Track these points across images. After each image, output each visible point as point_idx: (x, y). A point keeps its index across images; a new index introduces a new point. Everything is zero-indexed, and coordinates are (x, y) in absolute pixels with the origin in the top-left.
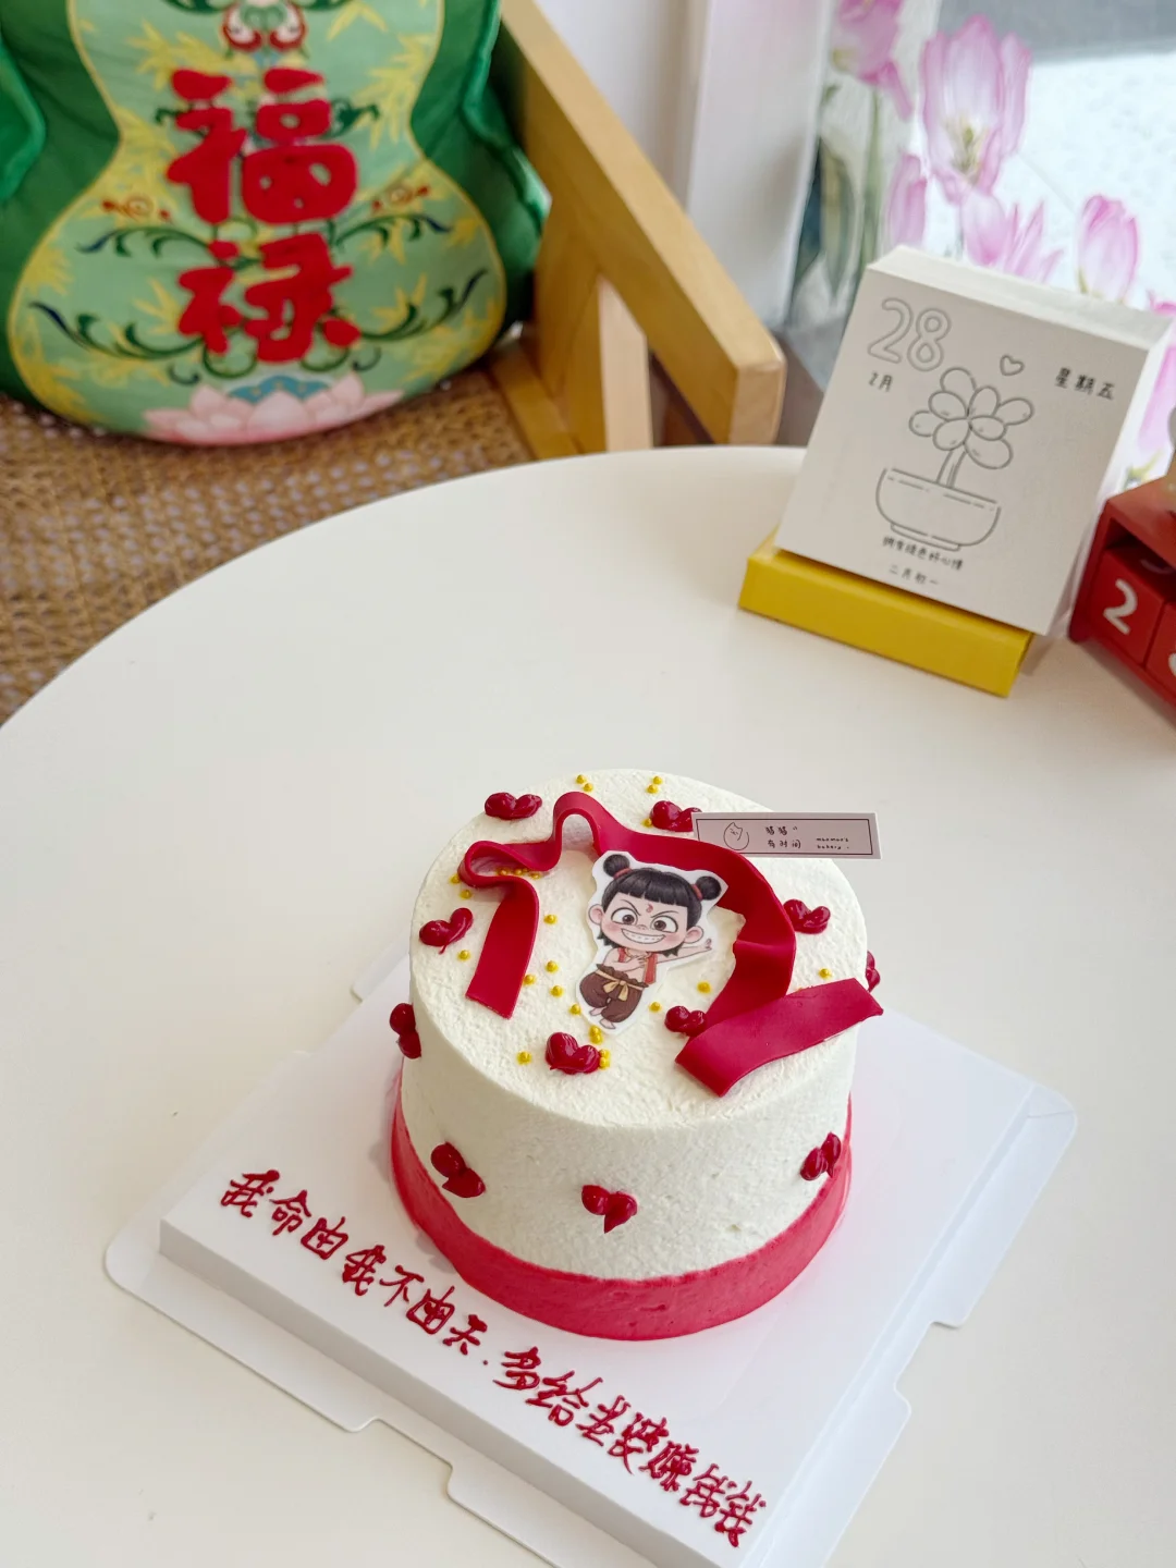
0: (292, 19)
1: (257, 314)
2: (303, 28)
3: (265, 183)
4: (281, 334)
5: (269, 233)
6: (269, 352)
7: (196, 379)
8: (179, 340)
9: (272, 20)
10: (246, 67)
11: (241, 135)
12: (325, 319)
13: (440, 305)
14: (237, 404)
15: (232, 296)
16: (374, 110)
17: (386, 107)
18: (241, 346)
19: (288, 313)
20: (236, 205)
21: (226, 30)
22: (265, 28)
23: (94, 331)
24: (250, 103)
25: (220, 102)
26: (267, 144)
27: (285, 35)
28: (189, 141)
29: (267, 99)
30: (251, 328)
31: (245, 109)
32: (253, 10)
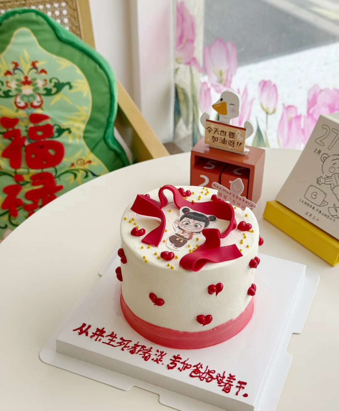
0: (38, 99)
2: (42, 102)
3: (33, 156)
5: (33, 171)
7: (6, 227)
9: (31, 99)
10: (23, 115)
11: (24, 139)
15: (20, 196)
20: (24, 164)
21: (15, 103)
22: (29, 101)
24: (26, 127)
25: (16, 127)
26: (33, 141)
27: (36, 104)
29: (32, 125)
31: (24, 129)
32: (25, 96)
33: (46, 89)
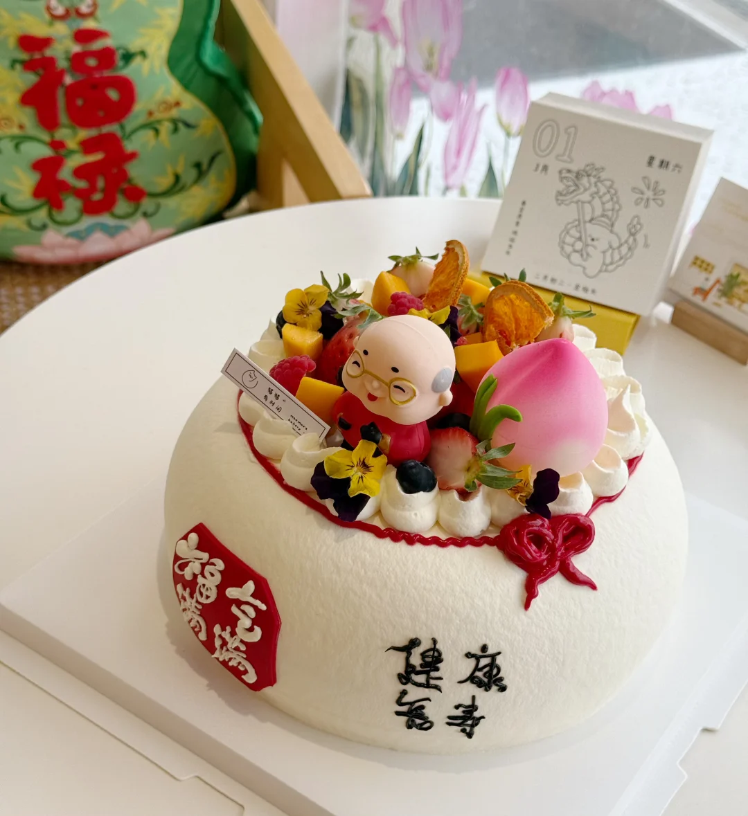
1: (81, 184)
2: (96, 5)
3: (80, 102)
4: (97, 197)
5: (84, 134)
6: (90, 208)
7: (44, 227)
8: (33, 203)
9: (76, 1)
10: (61, 31)
11: (62, 73)
12: (125, 185)
13: (193, 173)
14: (71, 241)
15: (65, 174)
16: (143, 54)
17: (150, 50)
18: (72, 205)
19: (101, 183)
20: (63, 117)
21: (48, 9)
22: (72, 6)
24: (67, 52)
25: (48, 53)
26: (80, 77)
27: (84, 9)
28: (31, 79)
29: (76, 48)
30: (79, 193)
31: (63, 56)
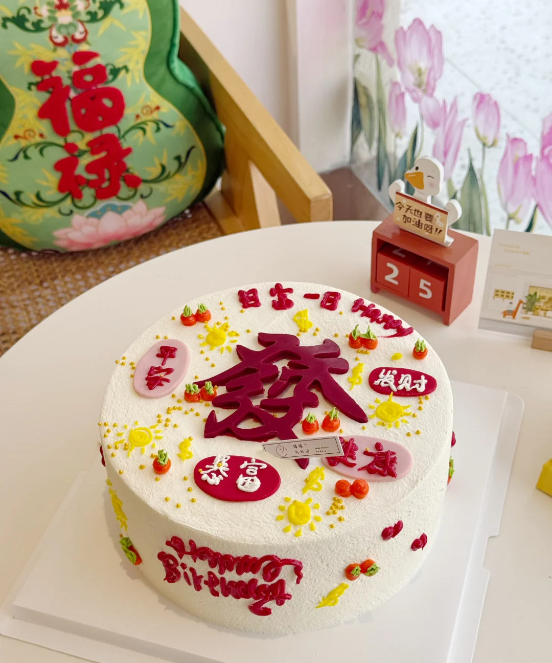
0: (81, 28)
1: (93, 177)
2: (86, 32)
3: (83, 111)
4: (106, 185)
5: (90, 137)
6: (101, 194)
7: (71, 213)
8: (60, 196)
9: (71, 30)
10: (63, 56)
11: (68, 89)
12: (124, 174)
13: (175, 164)
14: (92, 220)
15: (80, 170)
16: (126, 68)
17: (131, 66)
18: (88, 193)
19: (107, 175)
20: (72, 125)
21: (51, 38)
22: (68, 34)
23: (23, 198)
24: (69, 72)
25: (54, 74)
26: (80, 91)
27: (78, 36)
28: (44, 96)
29: (76, 68)
30: (90, 184)
31: (66, 75)
32: (62, 26)
33: (89, 13)
